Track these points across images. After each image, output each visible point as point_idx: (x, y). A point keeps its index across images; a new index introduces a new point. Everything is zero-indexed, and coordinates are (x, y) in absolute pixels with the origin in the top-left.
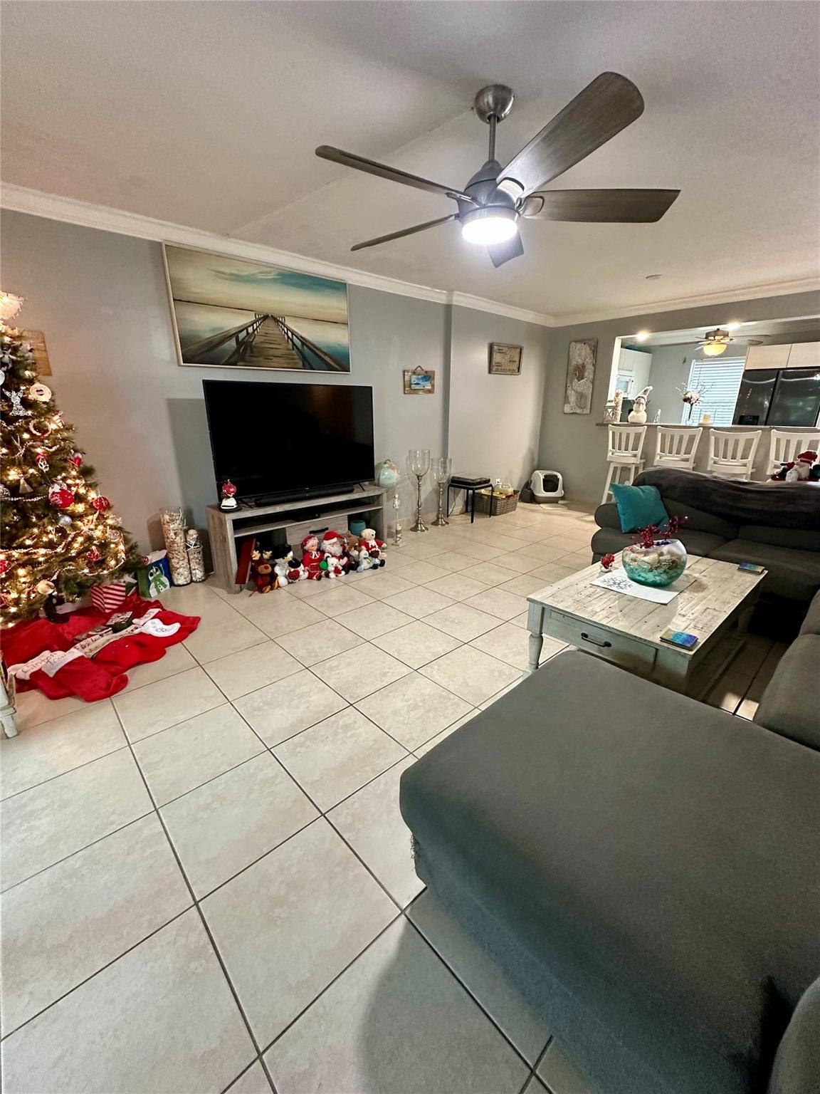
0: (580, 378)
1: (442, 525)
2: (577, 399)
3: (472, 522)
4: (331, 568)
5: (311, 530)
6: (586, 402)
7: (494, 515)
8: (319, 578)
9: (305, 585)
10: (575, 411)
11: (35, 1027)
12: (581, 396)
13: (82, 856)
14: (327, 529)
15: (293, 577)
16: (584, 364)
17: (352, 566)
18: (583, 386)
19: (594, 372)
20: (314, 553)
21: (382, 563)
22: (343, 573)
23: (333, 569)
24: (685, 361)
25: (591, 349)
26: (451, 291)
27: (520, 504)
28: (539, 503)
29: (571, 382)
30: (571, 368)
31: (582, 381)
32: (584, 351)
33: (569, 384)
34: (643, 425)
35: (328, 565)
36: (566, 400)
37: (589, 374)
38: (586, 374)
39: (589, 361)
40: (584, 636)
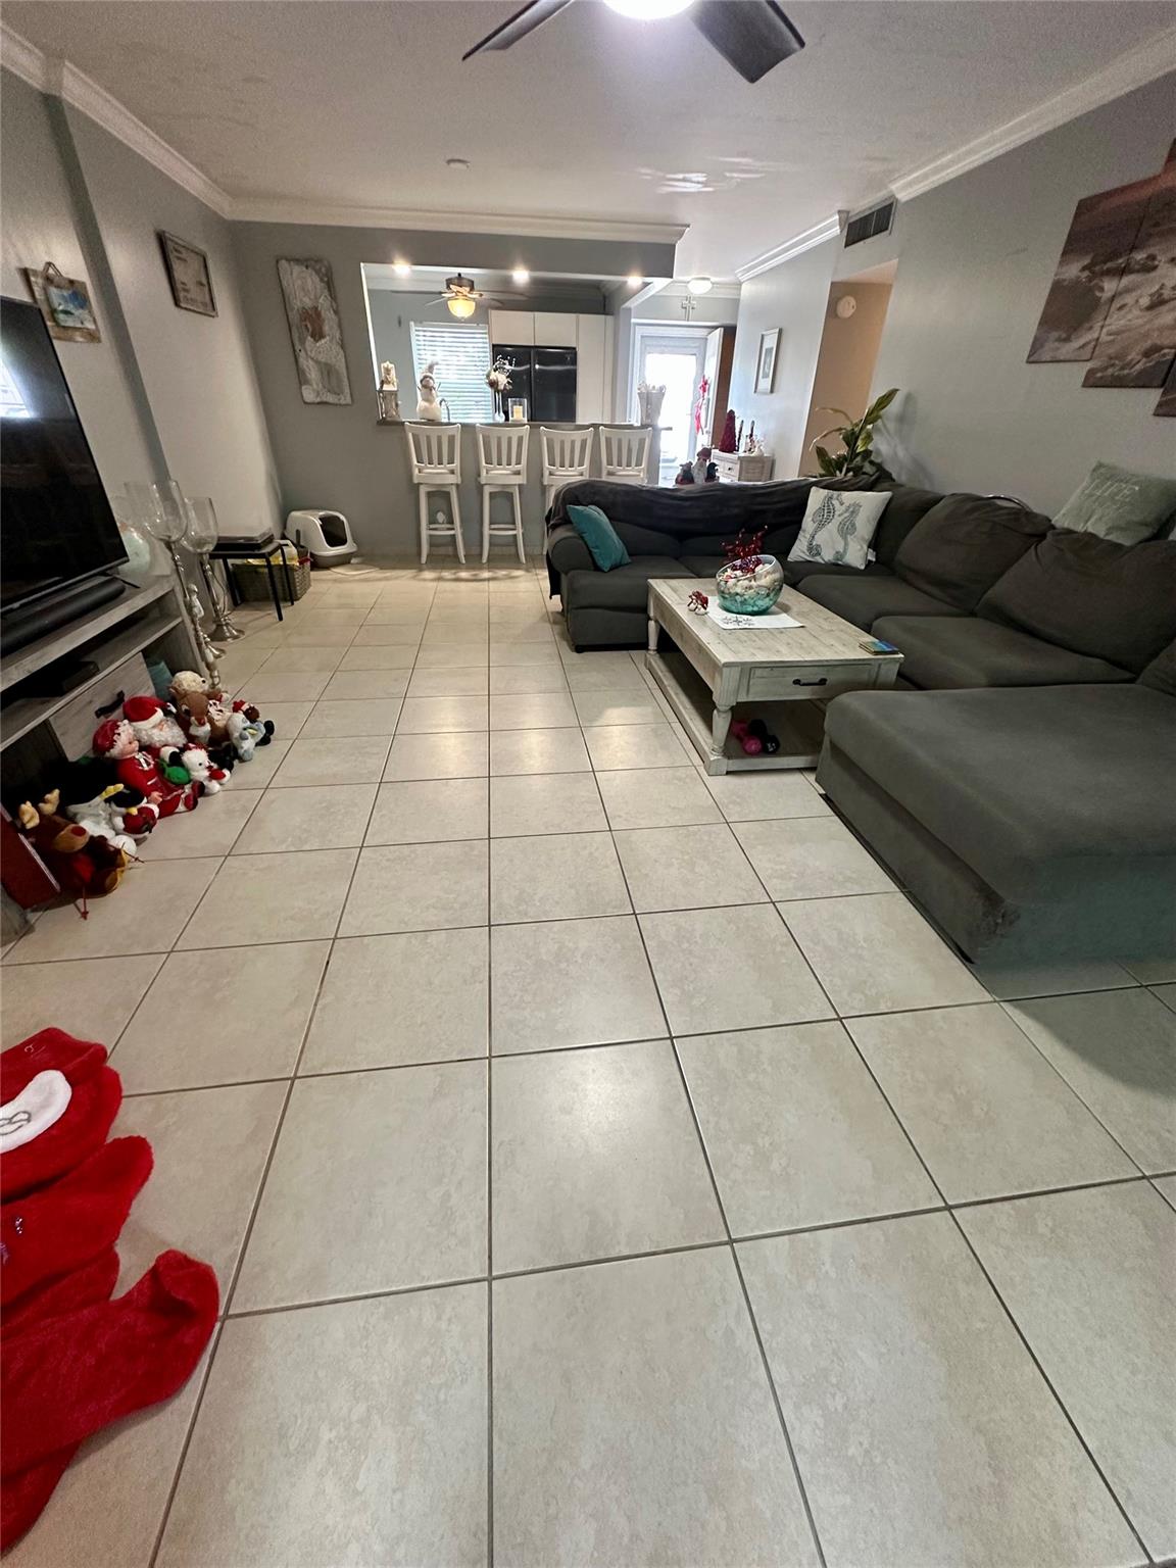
0: (318, 335)
1: (235, 638)
2: (322, 378)
3: (281, 618)
4: (202, 774)
5: (97, 706)
6: (340, 381)
8: (191, 804)
9: (178, 833)
10: (325, 400)
12: (327, 371)
14: (121, 695)
15: (138, 826)
16: (316, 308)
17: (224, 752)
18: (326, 349)
19: (340, 326)
20: (140, 757)
21: (269, 727)
22: (226, 772)
23: (207, 773)
25: (322, 280)
28: (327, 568)
29: (303, 341)
30: (294, 317)
31: (323, 341)
32: (309, 281)
33: (298, 347)
35: (187, 771)
36: (302, 379)
37: (329, 324)
38: (326, 328)
39: (324, 303)
40: (797, 682)
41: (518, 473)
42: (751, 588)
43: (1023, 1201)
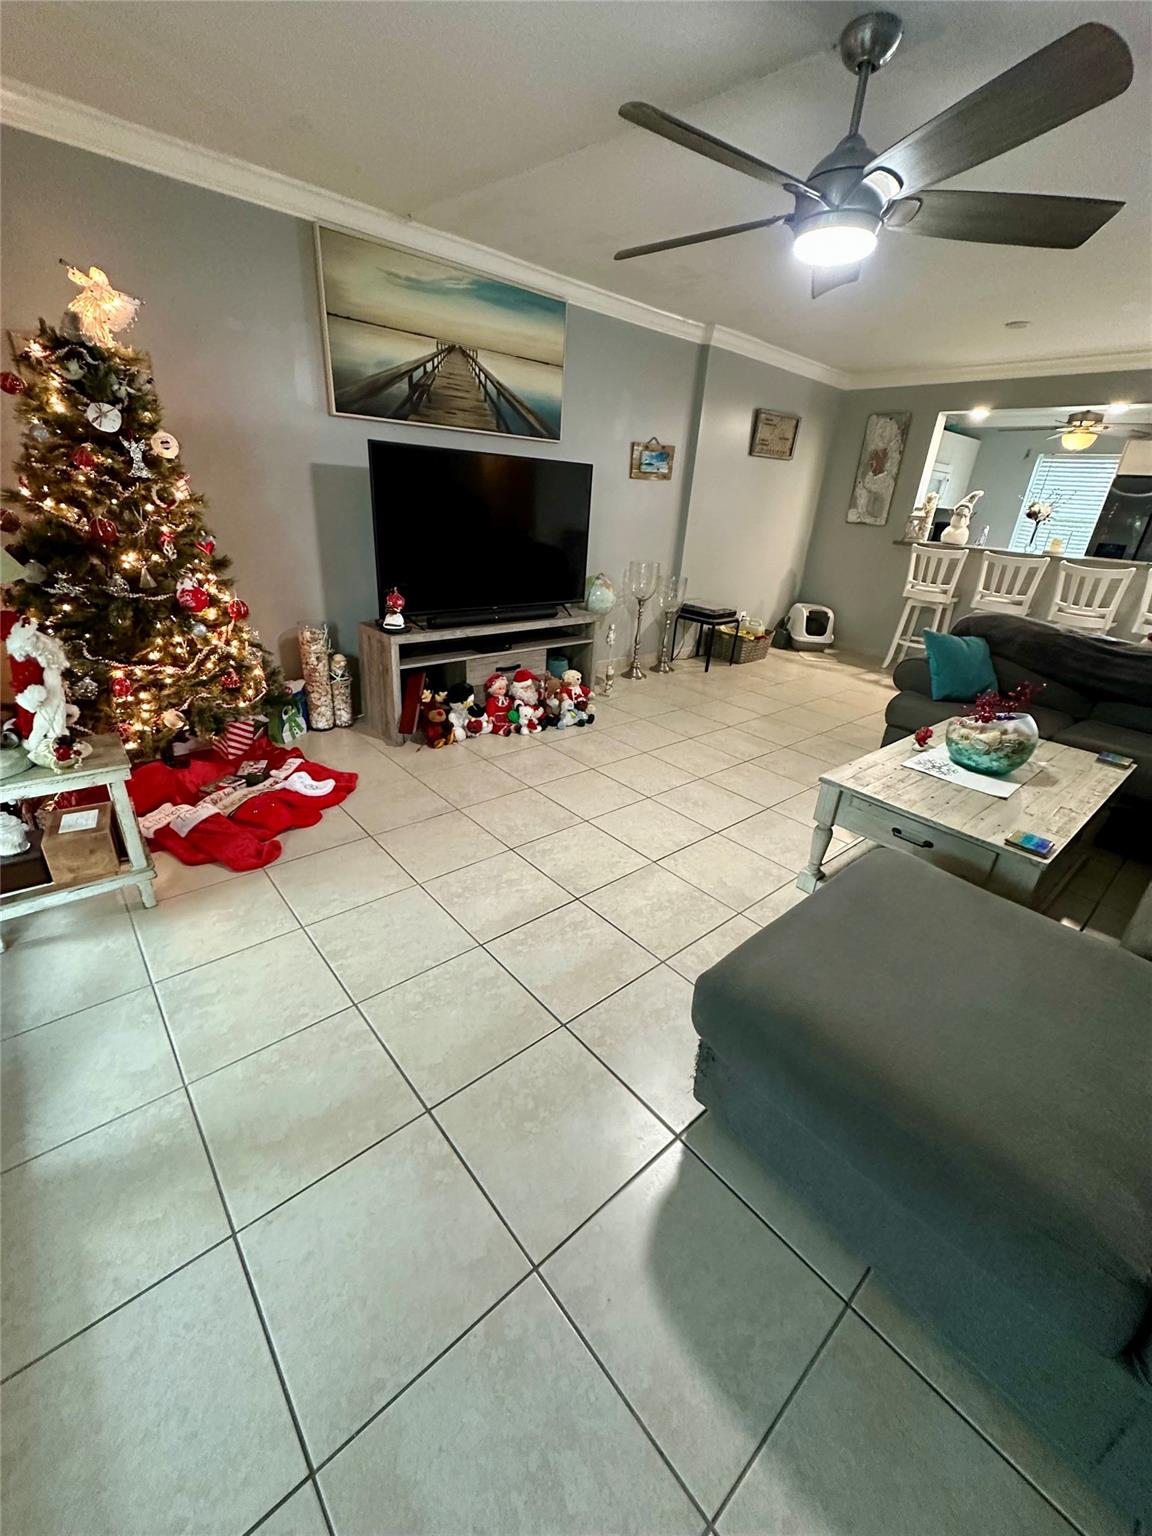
0: (878, 471)
1: (666, 672)
2: (869, 501)
3: (707, 670)
4: (524, 721)
5: (499, 666)
6: (882, 508)
7: (737, 663)
8: (507, 733)
9: (486, 741)
10: (864, 521)
11: (270, 1222)
12: (875, 498)
13: (278, 1050)
14: (519, 666)
15: (473, 729)
16: (885, 450)
17: (550, 720)
18: (882, 483)
19: (900, 462)
20: (501, 698)
21: (591, 719)
22: (539, 728)
23: (527, 722)
24: (1027, 456)
25: (899, 428)
26: (710, 326)
27: (772, 650)
28: (798, 651)
29: (864, 474)
30: (866, 457)
31: (880, 475)
32: (889, 428)
33: (859, 480)
34: (963, 549)
35: (519, 716)
36: (852, 503)
37: (891, 466)
38: (888, 465)
39: (894, 446)
40: (896, 831)
41: (1019, 603)
42: (967, 738)
43: (458, 1161)
